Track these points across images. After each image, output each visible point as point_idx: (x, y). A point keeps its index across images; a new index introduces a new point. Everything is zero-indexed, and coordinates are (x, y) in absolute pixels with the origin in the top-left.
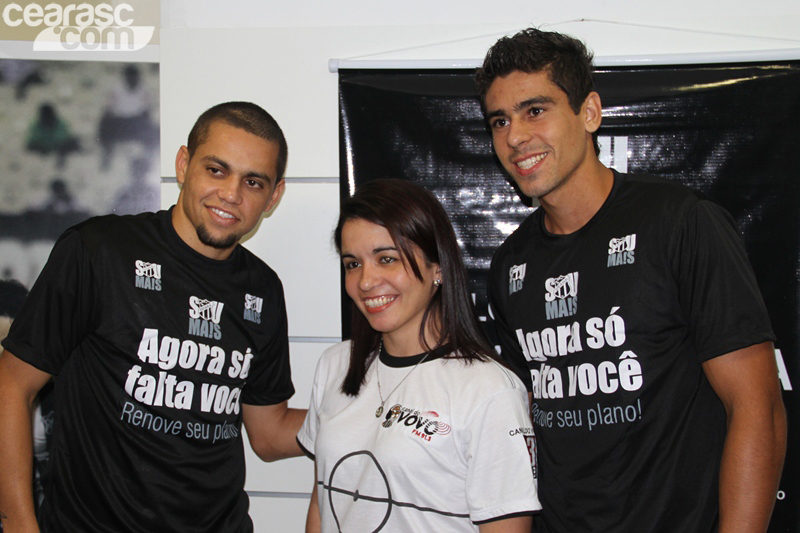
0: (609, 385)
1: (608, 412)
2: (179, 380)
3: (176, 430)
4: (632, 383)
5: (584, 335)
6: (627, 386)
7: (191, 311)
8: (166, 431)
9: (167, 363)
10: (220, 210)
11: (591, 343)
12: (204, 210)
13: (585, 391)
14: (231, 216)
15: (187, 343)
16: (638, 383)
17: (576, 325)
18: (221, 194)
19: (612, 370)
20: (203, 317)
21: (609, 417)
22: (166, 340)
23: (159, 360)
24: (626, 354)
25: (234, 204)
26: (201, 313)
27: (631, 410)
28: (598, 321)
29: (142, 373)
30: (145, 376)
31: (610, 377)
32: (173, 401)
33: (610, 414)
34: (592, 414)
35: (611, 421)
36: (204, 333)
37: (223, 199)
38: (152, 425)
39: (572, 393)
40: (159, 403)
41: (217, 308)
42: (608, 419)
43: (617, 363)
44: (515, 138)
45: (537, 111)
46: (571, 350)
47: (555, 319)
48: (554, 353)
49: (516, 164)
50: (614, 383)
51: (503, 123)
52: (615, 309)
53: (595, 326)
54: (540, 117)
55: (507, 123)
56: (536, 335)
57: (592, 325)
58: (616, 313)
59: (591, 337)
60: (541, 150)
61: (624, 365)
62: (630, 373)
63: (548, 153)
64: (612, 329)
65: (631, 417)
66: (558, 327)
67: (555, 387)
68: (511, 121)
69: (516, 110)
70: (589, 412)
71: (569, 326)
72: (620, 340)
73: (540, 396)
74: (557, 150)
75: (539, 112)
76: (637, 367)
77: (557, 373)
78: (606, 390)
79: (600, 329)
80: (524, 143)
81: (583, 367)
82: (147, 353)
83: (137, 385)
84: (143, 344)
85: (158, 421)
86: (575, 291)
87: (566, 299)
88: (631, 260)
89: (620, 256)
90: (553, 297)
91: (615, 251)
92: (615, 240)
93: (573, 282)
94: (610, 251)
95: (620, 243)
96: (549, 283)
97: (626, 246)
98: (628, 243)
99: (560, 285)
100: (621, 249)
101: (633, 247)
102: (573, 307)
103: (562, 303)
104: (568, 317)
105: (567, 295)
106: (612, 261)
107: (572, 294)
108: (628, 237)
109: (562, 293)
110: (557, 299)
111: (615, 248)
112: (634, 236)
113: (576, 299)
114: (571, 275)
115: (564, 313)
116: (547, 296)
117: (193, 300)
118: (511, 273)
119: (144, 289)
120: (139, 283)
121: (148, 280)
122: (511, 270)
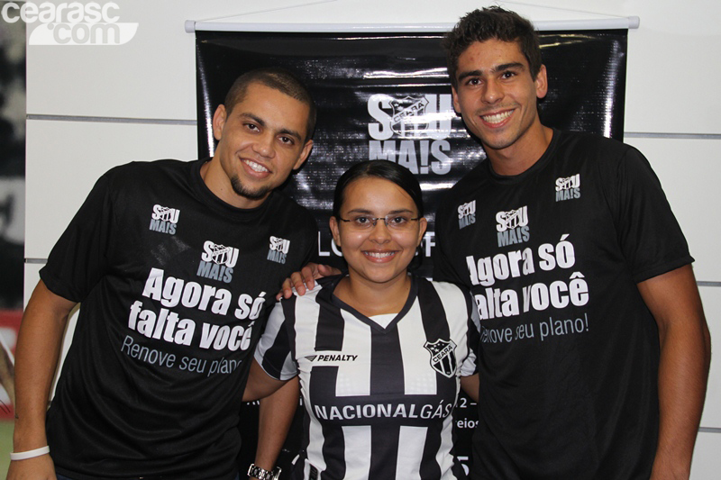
0: (560, 301)
1: (558, 324)
2: (181, 318)
3: (169, 363)
4: (580, 299)
5: (537, 259)
6: (576, 303)
7: (204, 255)
8: (161, 363)
9: (169, 301)
10: (255, 161)
11: (543, 266)
12: (239, 162)
13: (537, 306)
14: (265, 170)
15: (191, 284)
16: (585, 299)
17: (528, 251)
18: (255, 148)
19: (563, 287)
21: (560, 329)
22: (171, 280)
23: (162, 298)
24: (575, 274)
25: (267, 157)
26: (214, 257)
27: (579, 323)
28: (550, 247)
29: (143, 309)
30: (146, 311)
31: (561, 294)
32: (174, 336)
33: (561, 326)
34: (544, 326)
35: (562, 332)
36: (214, 276)
37: (257, 153)
38: (148, 358)
39: (526, 309)
41: (232, 254)
42: (559, 331)
43: (568, 282)
44: (492, 96)
45: (508, 75)
46: (526, 272)
47: (506, 246)
48: (506, 276)
49: (481, 117)
50: (565, 299)
51: (475, 82)
52: (565, 236)
53: (546, 250)
54: (511, 79)
55: (480, 82)
56: (488, 260)
57: (544, 249)
58: (566, 240)
59: (543, 260)
60: (511, 107)
61: (573, 284)
62: (579, 291)
63: (514, 109)
64: (563, 253)
65: (580, 329)
66: (509, 253)
67: (510, 306)
68: (485, 81)
69: (493, 72)
70: (541, 325)
71: (519, 252)
72: (571, 262)
73: (492, 316)
74: (523, 107)
75: (510, 76)
76: (584, 286)
77: (513, 294)
78: (557, 305)
79: (550, 253)
80: (499, 101)
81: (536, 286)
82: (152, 290)
83: (139, 319)
84: (149, 282)
85: (154, 354)
86: (524, 222)
87: (516, 229)
88: (578, 196)
89: (567, 192)
90: (505, 228)
91: (561, 188)
92: (561, 179)
93: (522, 214)
94: (557, 189)
95: (566, 182)
96: (499, 216)
97: (571, 184)
98: (573, 182)
99: (511, 218)
100: (568, 186)
101: (578, 184)
102: (522, 235)
103: (512, 232)
104: (519, 244)
105: (516, 225)
106: (560, 197)
107: (521, 224)
108: (573, 178)
109: (513, 224)
110: (508, 229)
111: (561, 185)
112: (578, 175)
113: (528, 229)
114: (521, 209)
115: (513, 240)
116: (498, 227)
117: (208, 245)
118: (461, 210)
119: (157, 232)
120: (154, 226)
121: (163, 224)
122: (461, 207)
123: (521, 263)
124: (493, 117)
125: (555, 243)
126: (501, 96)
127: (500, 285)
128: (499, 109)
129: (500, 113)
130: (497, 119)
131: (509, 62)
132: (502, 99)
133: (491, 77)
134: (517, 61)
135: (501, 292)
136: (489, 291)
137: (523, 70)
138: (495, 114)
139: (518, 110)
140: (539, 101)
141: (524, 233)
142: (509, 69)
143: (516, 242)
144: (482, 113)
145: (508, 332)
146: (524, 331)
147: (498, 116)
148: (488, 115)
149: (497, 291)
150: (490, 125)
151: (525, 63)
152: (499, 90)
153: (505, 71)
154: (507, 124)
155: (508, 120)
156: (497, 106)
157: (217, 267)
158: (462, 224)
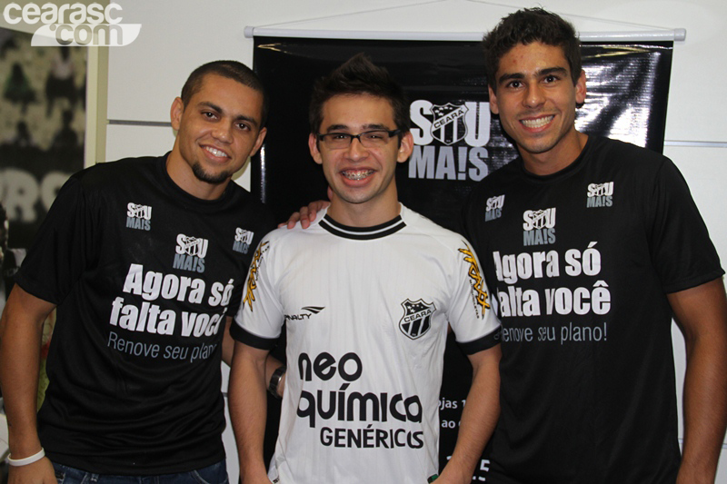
0: (582, 308)
1: (577, 330)
2: (162, 309)
3: (155, 353)
4: (601, 308)
5: (563, 264)
6: (597, 311)
7: (178, 248)
8: (146, 354)
10: (214, 148)
11: (569, 270)
12: (199, 149)
13: (560, 311)
14: (224, 154)
15: (169, 277)
16: (606, 309)
17: (554, 254)
18: (215, 134)
20: (189, 253)
21: (578, 335)
22: (150, 274)
23: (143, 292)
24: (598, 283)
25: (226, 143)
26: (187, 249)
27: (597, 331)
28: (577, 253)
29: (124, 304)
30: (128, 306)
31: (583, 301)
32: (156, 327)
33: (579, 333)
34: (565, 330)
35: (579, 339)
36: (188, 267)
37: (216, 139)
38: (133, 350)
39: (549, 312)
40: (141, 328)
41: (203, 245)
42: (577, 337)
43: (591, 289)
44: (533, 100)
45: (550, 79)
46: (549, 274)
47: (531, 246)
48: (528, 275)
49: (520, 121)
50: (586, 306)
51: (516, 84)
52: (592, 244)
53: (573, 256)
54: (553, 83)
55: (520, 85)
56: (512, 257)
57: (570, 255)
58: (593, 247)
59: (569, 265)
60: (552, 113)
61: (595, 292)
62: (601, 300)
63: (554, 115)
64: (589, 260)
65: (597, 337)
66: (534, 254)
67: (531, 306)
68: (527, 84)
69: (536, 75)
70: (563, 329)
71: (544, 253)
72: (596, 270)
73: (514, 315)
74: (564, 113)
75: (552, 80)
76: (607, 295)
77: (534, 294)
78: (579, 311)
79: (577, 259)
80: (540, 106)
81: (561, 290)
82: (133, 286)
83: (121, 315)
84: (129, 278)
85: (139, 347)
86: (551, 224)
87: (542, 229)
88: (610, 204)
89: (599, 199)
90: (531, 227)
91: (593, 194)
92: (593, 185)
93: (550, 215)
94: (589, 194)
95: (599, 189)
96: (527, 214)
97: (604, 191)
98: (606, 189)
99: (538, 218)
100: (600, 193)
101: (611, 192)
102: (548, 237)
103: (539, 233)
104: (544, 245)
105: (542, 226)
106: (591, 203)
107: (547, 225)
108: (606, 184)
109: (539, 225)
110: (534, 229)
111: (594, 191)
112: (612, 183)
113: (554, 231)
114: (549, 210)
115: (539, 241)
116: (525, 225)
117: (181, 238)
118: (490, 202)
119: (134, 229)
120: (130, 224)
121: (138, 221)
122: (490, 200)
123: (545, 264)
124: (534, 122)
125: (582, 249)
126: (543, 100)
127: (523, 284)
128: (540, 114)
129: (540, 118)
130: (537, 124)
131: (553, 66)
132: (543, 104)
133: (533, 81)
134: (560, 66)
135: (523, 291)
136: (511, 289)
137: (565, 75)
138: (535, 119)
139: (558, 116)
141: (550, 235)
142: (552, 74)
143: (542, 243)
144: (523, 117)
145: (528, 332)
146: (546, 334)
147: (538, 120)
148: (525, 119)
149: (519, 289)
150: (525, 127)
151: (568, 68)
152: (541, 94)
153: (548, 76)
154: (547, 130)
155: (548, 126)
156: (539, 110)
157: (190, 259)
158: (488, 217)
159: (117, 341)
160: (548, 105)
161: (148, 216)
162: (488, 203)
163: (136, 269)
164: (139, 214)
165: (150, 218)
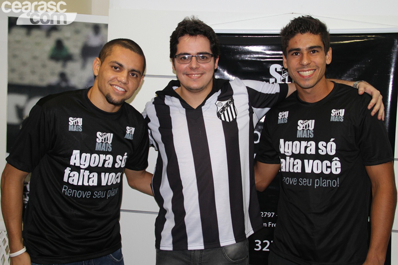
0: (327, 171)
1: (324, 181)
2: (90, 173)
3: (88, 196)
4: (336, 171)
5: (317, 148)
6: (334, 172)
7: (97, 139)
8: (84, 197)
9: (84, 165)
10: (118, 86)
11: (320, 152)
12: (110, 87)
13: (315, 171)
14: (123, 90)
15: (94, 155)
16: (339, 171)
17: (313, 143)
18: (119, 79)
19: (329, 164)
20: (103, 142)
22: (84, 155)
23: (80, 164)
24: (335, 158)
25: (125, 84)
26: (102, 140)
27: (334, 182)
28: (325, 144)
29: (71, 171)
30: (73, 172)
31: (327, 167)
32: (88, 182)
34: (317, 181)
36: (103, 149)
37: (119, 81)
38: (77, 195)
40: (80, 184)
41: (111, 137)
42: (324, 184)
43: (331, 162)
44: (305, 62)
45: (314, 52)
46: (308, 152)
47: (300, 138)
48: (298, 152)
49: (298, 72)
50: (329, 170)
51: (296, 54)
52: (332, 139)
53: (322, 145)
54: (315, 54)
55: (299, 54)
56: (290, 143)
58: (333, 141)
59: (320, 149)
60: (314, 68)
61: (333, 163)
62: (336, 167)
63: (315, 70)
64: (330, 147)
65: (334, 185)
66: (302, 142)
67: (297, 168)
68: (302, 54)
69: (307, 49)
70: (316, 180)
71: (306, 142)
72: (334, 153)
73: (288, 171)
74: (320, 69)
75: (315, 52)
76: (339, 165)
77: (300, 162)
78: (325, 172)
79: (324, 147)
80: (308, 64)
81: (316, 161)
82: (75, 161)
83: (69, 177)
84: (73, 157)
85: (80, 193)
86: (312, 128)
87: (307, 130)
88: (342, 120)
89: (337, 117)
90: (301, 128)
91: (334, 115)
92: (334, 110)
93: (311, 123)
94: (332, 115)
95: (337, 112)
96: (300, 122)
97: (340, 114)
99: (305, 124)
100: (338, 114)
101: (343, 114)
102: (310, 134)
103: (305, 132)
104: (307, 138)
105: (307, 129)
106: (333, 119)
107: (310, 128)
108: (341, 110)
109: (306, 128)
110: (303, 130)
111: (334, 113)
112: (343, 110)
113: (313, 131)
114: (311, 121)
115: (305, 136)
116: (298, 127)
117: (99, 134)
118: (280, 114)
119: (73, 131)
120: (71, 129)
121: (75, 126)
122: (280, 113)
123: (306, 147)
124: (305, 73)
125: (327, 141)
126: (310, 62)
128: (307, 69)
129: (308, 71)
130: (307, 73)
131: (315, 45)
132: (310, 64)
133: (305, 52)
134: (319, 45)
135: (295, 159)
136: (288, 158)
137: (322, 50)
138: (306, 71)
139: (317, 70)
140: (327, 66)
142: (315, 49)
143: (306, 137)
144: (299, 70)
145: (295, 180)
146: (307, 182)
147: (307, 72)
148: (302, 71)
149: (292, 159)
150: (300, 75)
151: (323, 46)
152: (309, 59)
153: (312, 50)
154: (312, 77)
155: (312, 74)
156: (308, 67)
157: (104, 144)
158: (279, 122)
159: (67, 191)
160: (312, 64)
161: (80, 124)
162: (279, 115)
163: (76, 153)
164: (75, 123)
165: (81, 124)
